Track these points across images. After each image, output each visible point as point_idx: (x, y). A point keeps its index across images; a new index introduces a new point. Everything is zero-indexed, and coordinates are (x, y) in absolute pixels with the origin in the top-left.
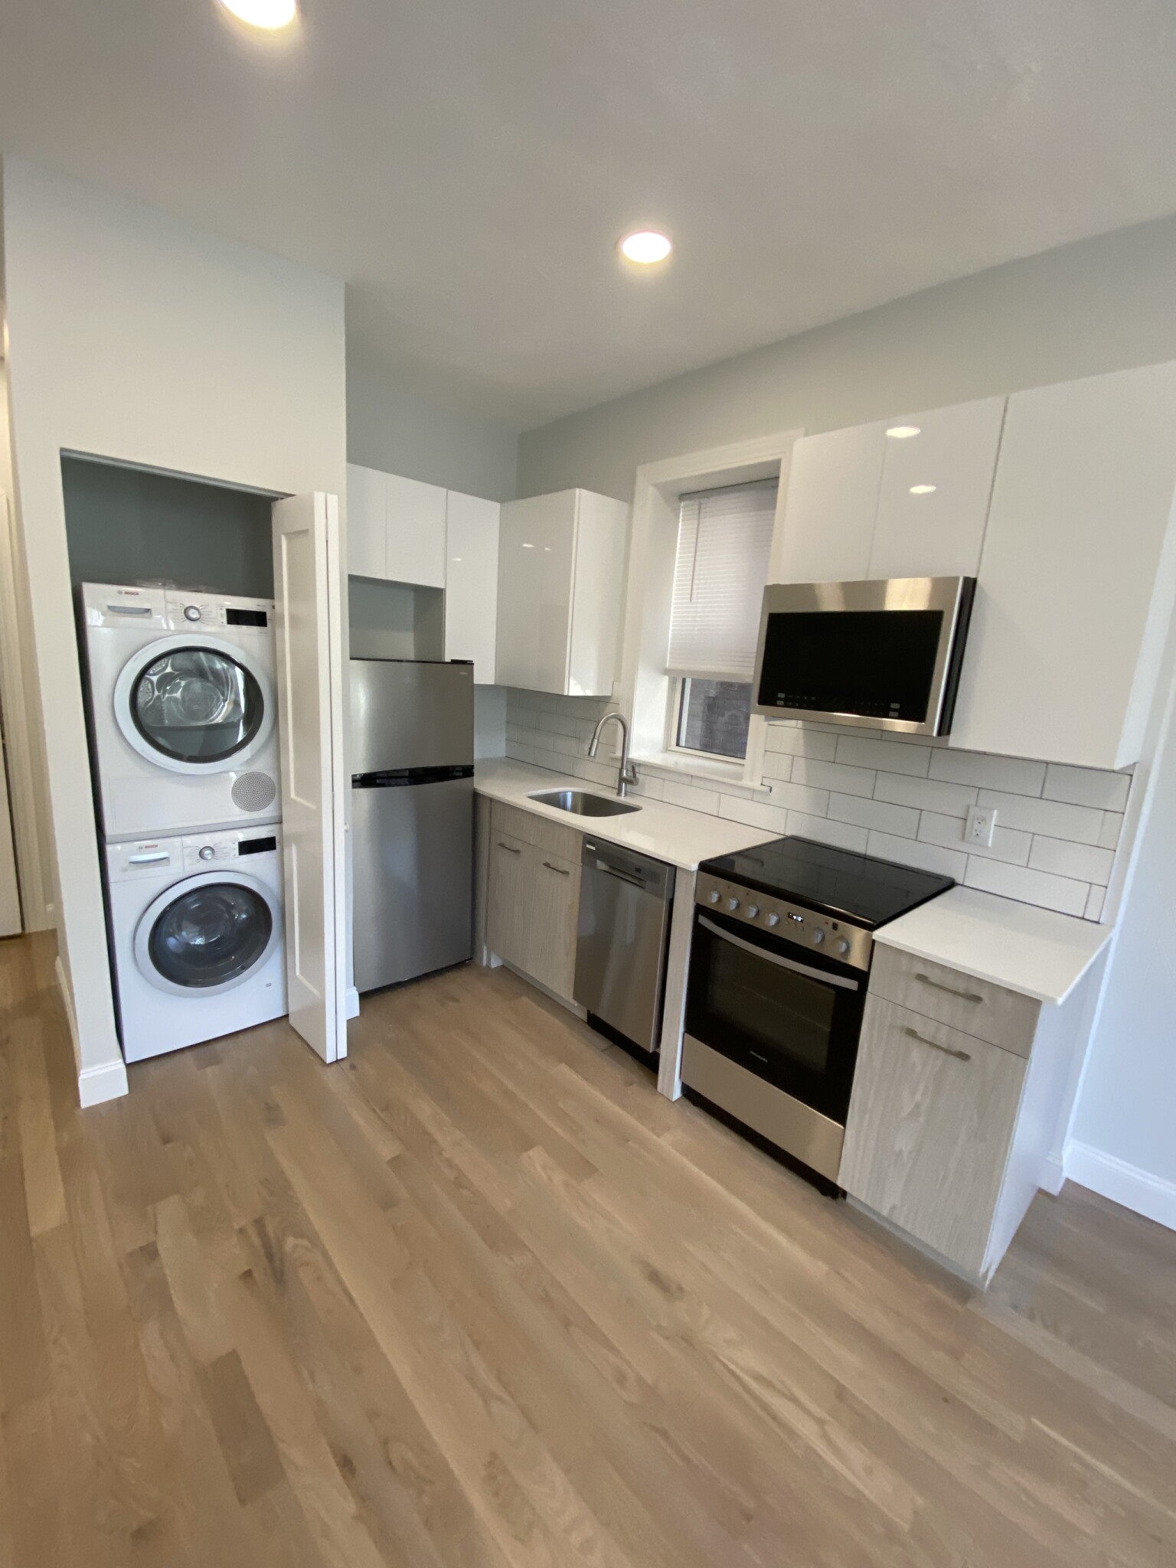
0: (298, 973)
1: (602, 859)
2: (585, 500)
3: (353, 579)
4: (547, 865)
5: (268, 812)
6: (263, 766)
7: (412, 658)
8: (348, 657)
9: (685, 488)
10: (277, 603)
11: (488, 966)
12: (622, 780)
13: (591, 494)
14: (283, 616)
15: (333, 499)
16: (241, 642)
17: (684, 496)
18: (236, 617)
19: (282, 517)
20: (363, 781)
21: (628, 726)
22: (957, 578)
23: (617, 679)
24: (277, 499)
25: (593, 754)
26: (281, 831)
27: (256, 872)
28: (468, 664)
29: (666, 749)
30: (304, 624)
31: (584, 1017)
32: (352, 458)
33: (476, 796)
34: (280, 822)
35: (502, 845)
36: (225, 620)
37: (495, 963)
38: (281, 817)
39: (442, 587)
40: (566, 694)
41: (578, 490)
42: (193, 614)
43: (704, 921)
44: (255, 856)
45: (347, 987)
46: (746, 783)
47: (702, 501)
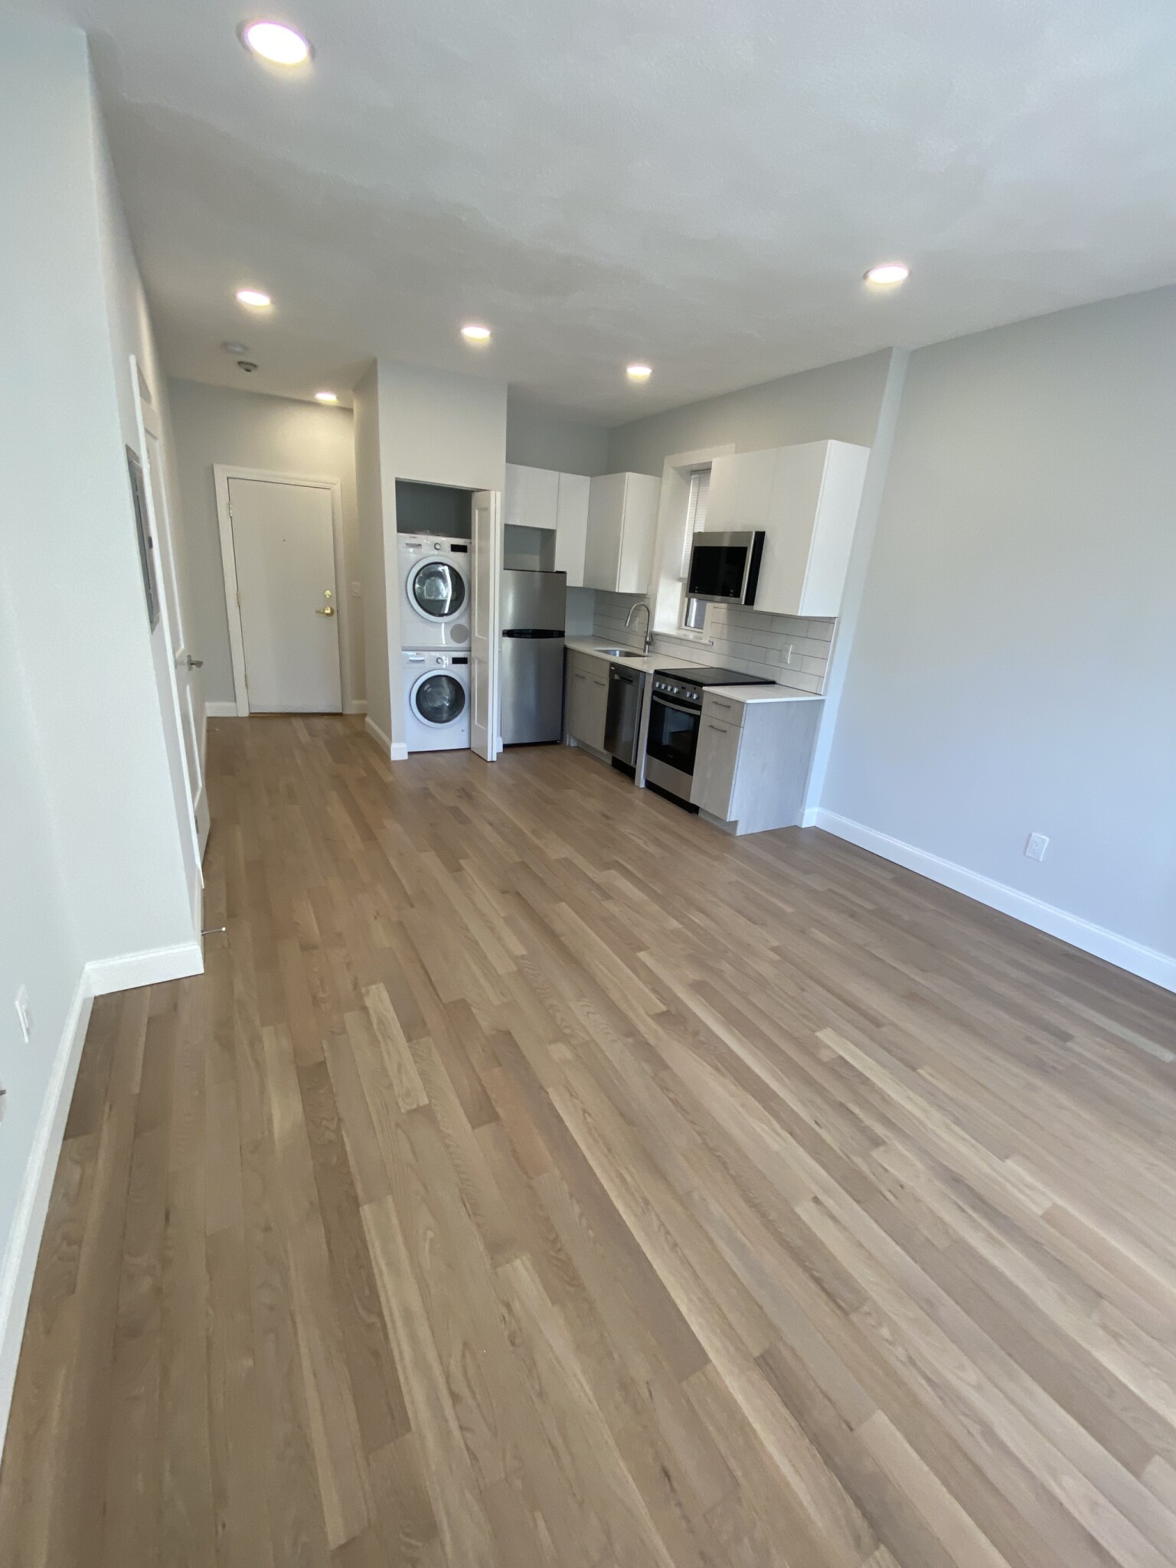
0: (476, 723)
1: (617, 674)
2: (632, 479)
3: (506, 526)
4: (596, 682)
5: (464, 645)
6: (463, 622)
7: (538, 570)
8: (503, 568)
9: (695, 468)
10: (473, 541)
11: (569, 746)
12: (647, 643)
13: (635, 474)
14: (475, 547)
15: (499, 494)
16: (458, 560)
17: (694, 472)
18: (455, 548)
19: (477, 500)
20: (508, 633)
21: (651, 611)
22: (752, 532)
23: (649, 584)
24: (474, 491)
25: (627, 625)
26: (471, 655)
27: (459, 673)
28: (564, 573)
29: (680, 628)
30: (484, 551)
31: (610, 762)
32: (508, 460)
33: (566, 649)
34: (470, 651)
35: (577, 675)
36: (450, 549)
37: (573, 744)
38: (470, 648)
39: (554, 528)
40: (617, 591)
41: (627, 473)
42: (438, 547)
43: (656, 699)
44: (459, 665)
45: (498, 736)
46: (703, 641)
47: (702, 475)
